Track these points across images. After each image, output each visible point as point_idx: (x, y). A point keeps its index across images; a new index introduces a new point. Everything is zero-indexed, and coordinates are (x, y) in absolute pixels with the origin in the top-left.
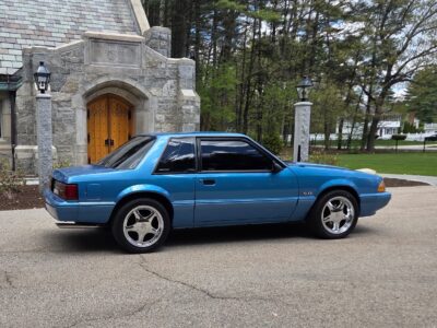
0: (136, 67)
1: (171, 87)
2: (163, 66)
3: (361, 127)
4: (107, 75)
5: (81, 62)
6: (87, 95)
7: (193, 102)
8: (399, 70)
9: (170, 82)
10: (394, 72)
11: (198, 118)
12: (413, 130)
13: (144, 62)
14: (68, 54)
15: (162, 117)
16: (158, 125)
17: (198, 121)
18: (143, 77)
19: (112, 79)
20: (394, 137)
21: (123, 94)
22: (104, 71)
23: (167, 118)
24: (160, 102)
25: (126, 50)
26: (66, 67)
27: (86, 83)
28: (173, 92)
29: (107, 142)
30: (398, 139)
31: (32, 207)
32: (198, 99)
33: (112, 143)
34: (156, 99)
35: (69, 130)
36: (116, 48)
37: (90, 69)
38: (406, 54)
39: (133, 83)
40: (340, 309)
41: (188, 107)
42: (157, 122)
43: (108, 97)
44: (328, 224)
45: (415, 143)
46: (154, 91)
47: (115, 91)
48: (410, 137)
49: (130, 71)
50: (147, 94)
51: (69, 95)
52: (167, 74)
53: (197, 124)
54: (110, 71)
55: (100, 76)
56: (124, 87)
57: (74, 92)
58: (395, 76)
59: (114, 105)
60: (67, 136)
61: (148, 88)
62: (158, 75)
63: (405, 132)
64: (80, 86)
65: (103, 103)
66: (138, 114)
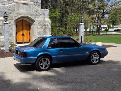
0: (31, 11)
2: (39, 11)
3: (96, 27)
5: (14, 10)
6: (16, 20)
7: (49, 22)
8: (106, 10)
9: (41, 16)
10: (105, 11)
11: (50, 27)
12: (111, 28)
13: (33, 10)
14: (10, 8)
15: (39, 27)
16: (38, 29)
17: (50, 28)
18: (33, 15)
19: (24, 15)
20: (105, 30)
21: (27, 20)
23: (41, 27)
25: (28, 6)
26: (9, 12)
27: (15, 16)
28: (43, 19)
29: (22, 34)
30: (106, 31)
32: (50, 21)
33: (24, 35)
34: (37, 21)
35: (11, 31)
36: (25, 6)
37: (17, 12)
38: (108, 6)
39: (30, 16)
40: (100, 84)
41: (47, 24)
42: (38, 28)
43: (22, 21)
44: (92, 61)
45: (111, 31)
46: (37, 19)
47: (25, 19)
48: (110, 30)
49: (29, 13)
50: (35, 20)
51: (10, 20)
52: (41, 14)
54: (23, 13)
55: (20, 14)
56: (27, 18)
57: (12, 19)
58: (105, 12)
59: (24, 23)
60: (10, 33)
61: (35, 18)
62: (38, 14)
63: (108, 28)
65: (21, 22)
66: (32, 26)
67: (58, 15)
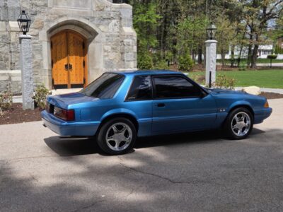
0: (88, 10)
1: (115, 25)
2: (109, 9)
3: (247, 50)
4: (66, 15)
5: (46, 5)
6: (51, 31)
7: (132, 36)
8: (271, 10)
9: (114, 22)
10: (267, 11)
11: (135, 48)
12: (281, 52)
13: (94, 6)
15: (108, 48)
16: (106, 54)
17: (136, 50)
18: (93, 17)
19: (70, 18)
20: (269, 56)
21: (79, 30)
22: (64, 13)
23: (113, 48)
24: (107, 36)
26: (34, 9)
27: (49, 21)
28: (117, 29)
29: (66, 66)
31: (21, 122)
32: (135, 34)
33: (71, 67)
34: (104, 34)
35: (38, 57)
37: (52, 11)
39: (85, 22)
41: (128, 40)
42: (105, 51)
43: (67, 32)
44: (235, 130)
46: (102, 28)
47: (72, 28)
48: (280, 56)
49: (84, 13)
50: (97, 30)
51: (37, 31)
52: (112, 15)
53: (134, 53)
54: (68, 12)
55: (61, 17)
56: (79, 24)
57: (41, 28)
58: (267, 15)
59: (71, 37)
60: (36, 62)
61: (98, 25)
62: (105, 16)
64: (45, 23)
65: (63, 37)
66: (91, 46)
67: (154, 20)
